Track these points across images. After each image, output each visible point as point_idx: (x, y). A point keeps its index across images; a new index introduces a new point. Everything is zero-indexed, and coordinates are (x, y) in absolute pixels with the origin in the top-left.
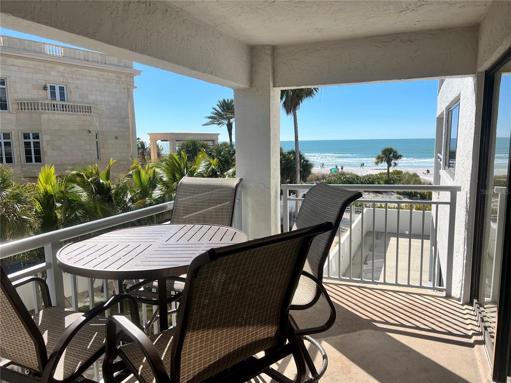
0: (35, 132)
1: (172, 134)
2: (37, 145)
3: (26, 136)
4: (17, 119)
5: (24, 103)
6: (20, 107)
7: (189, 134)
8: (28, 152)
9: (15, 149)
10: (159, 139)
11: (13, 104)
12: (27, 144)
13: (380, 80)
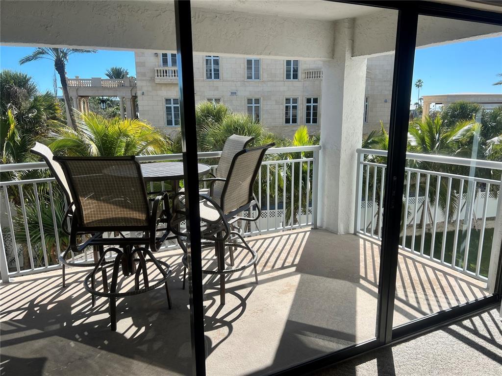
0: (315, 97)
1: (448, 96)
2: (315, 108)
3: (309, 101)
4: (303, 86)
5: (310, 72)
6: (307, 76)
7: (470, 95)
8: (308, 114)
9: (299, 112)
10: (433, 102)
11: (302, 73)
12: (308, 108)
13: (435, 42)
